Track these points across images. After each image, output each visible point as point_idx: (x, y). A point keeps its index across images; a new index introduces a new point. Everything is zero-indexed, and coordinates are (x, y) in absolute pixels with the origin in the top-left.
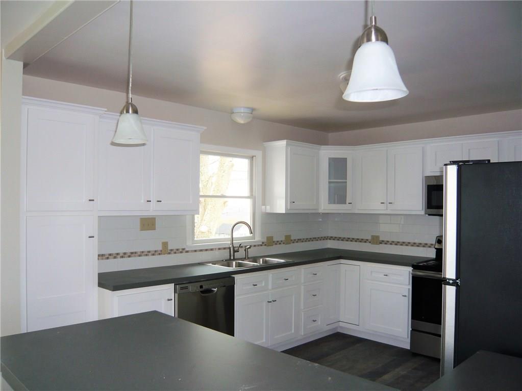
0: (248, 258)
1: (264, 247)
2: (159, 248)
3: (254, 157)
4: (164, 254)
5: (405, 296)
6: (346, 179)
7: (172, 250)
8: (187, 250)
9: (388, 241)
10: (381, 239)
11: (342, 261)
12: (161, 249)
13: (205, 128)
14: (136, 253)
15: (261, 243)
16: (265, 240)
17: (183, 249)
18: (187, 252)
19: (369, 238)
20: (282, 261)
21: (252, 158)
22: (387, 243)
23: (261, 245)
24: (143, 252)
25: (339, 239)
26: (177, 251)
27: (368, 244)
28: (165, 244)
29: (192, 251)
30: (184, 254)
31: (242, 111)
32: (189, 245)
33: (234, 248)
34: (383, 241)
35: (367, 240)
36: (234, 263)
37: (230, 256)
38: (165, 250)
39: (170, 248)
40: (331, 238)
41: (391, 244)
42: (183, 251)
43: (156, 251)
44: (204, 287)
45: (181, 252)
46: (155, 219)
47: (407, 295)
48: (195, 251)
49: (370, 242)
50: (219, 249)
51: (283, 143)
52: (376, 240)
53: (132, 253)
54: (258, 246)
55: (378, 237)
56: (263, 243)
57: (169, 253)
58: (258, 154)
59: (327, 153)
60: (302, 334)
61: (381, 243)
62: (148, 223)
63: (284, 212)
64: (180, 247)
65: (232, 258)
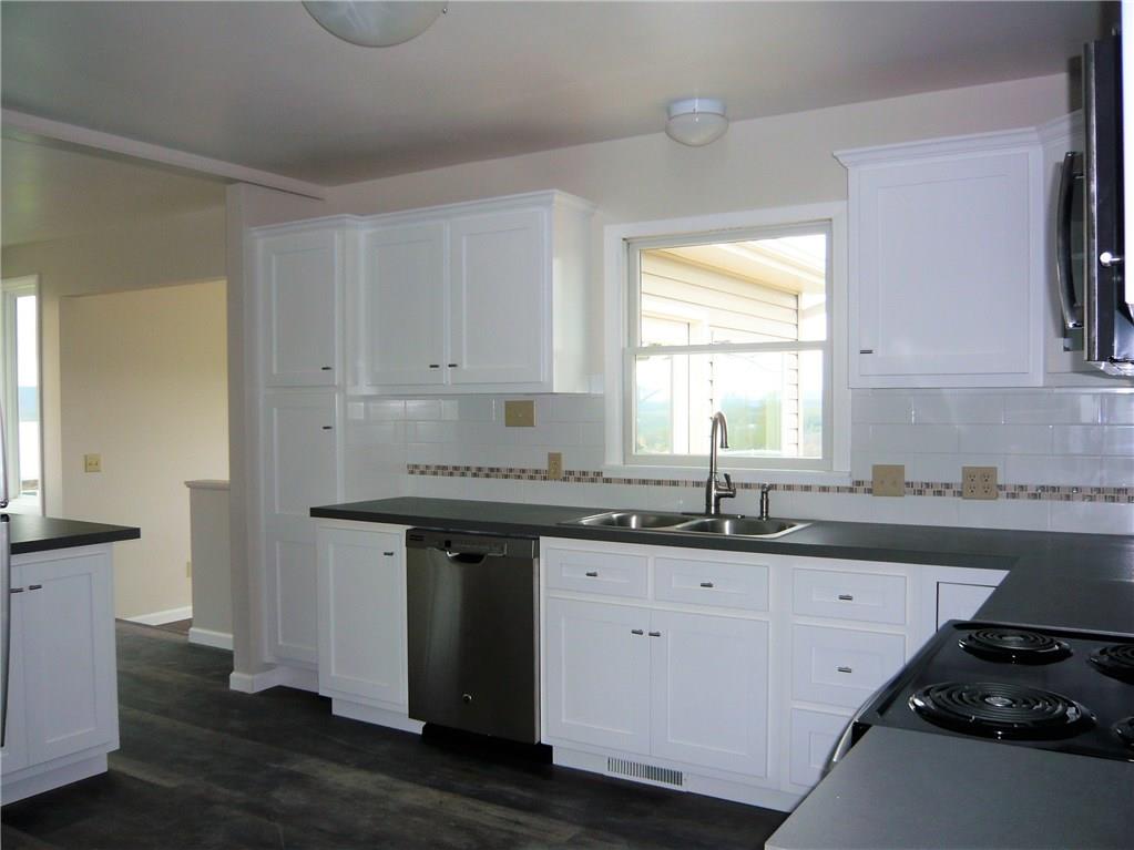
2: (544, 465)
4: (554, 480)
7: (571, 473)
8: (604, 476)
12: (546, 468)
14: (497, 470)
15: (848, 485)
16: (867, 477)
17: (599, 474)
18: (608, 481)
23: (851, 490)
24: (510, 470)
26: (582, 477)
28: (555, 459)
29: (620, 481)
30: (599, 485)
31: (696, 108)
32: (613, 467)
37: (709, 505)
38: (554, 471)
39: (565, 467)
42: (595, 477)
43: (536, 472)
45: (593, 480)
46: (532, 402)
48: (629, 481)
54: (839, 489)
56: (857, 484)
57: (565, 479)
64: (591, 468)
65: (713, 512)
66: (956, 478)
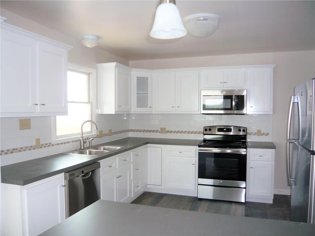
0: (92, 147)
1: (98, 138)
2: (34, 144)
3: (91, 74)
4: (37, 148)
5: (194, 164)
6: (148, 91)
7: (42, 145)
8: (52, 144)
9: (172, 131)
10: (167, 130)
11: (149, 145)
13: (72, 47)
14: (16, 149)
15: (96, 136)
16: (98, 134)
17: (50, 143)
18: (53, 145)
19: (159, 130)
20: (119, 148)
21: (89, 74)
22: (171, 132)
23: (96, 137)
24: (22, 148)
25: (137, 131)
26: (46, 145)
27: (158, 133)
28: (38, 140)
29: (56, 145)
30: (51, 147)
31: (90, 38)
32: (54, 140)
33: (83, 140)
34: (168, 131)
35: (158, 131)
36: (88, 151)
37: (81, 146)
38: (39, 145)
39: (41, 143)
40: (132, 130)
41: (174, 133)
42: (50, 145)
43: (31, 147)
44: (84, 172)
46: (30, 119)
47: (194, 163)
48: (58, 144)
49: (159, 132)
50: (73, 142)
51: (114, 64)
52: (163, 131)
53: (14, 149)
55: (165, 129)
56: (97, 135)
57: (41, 147)
58: (94, 71)
59: (136, 73)
60: (132, 196)
61: (167, 132)
62: (25, 124)
63: (114, 113)
64: (48, 142)
65: (82, 148)
66: (108, 132)
